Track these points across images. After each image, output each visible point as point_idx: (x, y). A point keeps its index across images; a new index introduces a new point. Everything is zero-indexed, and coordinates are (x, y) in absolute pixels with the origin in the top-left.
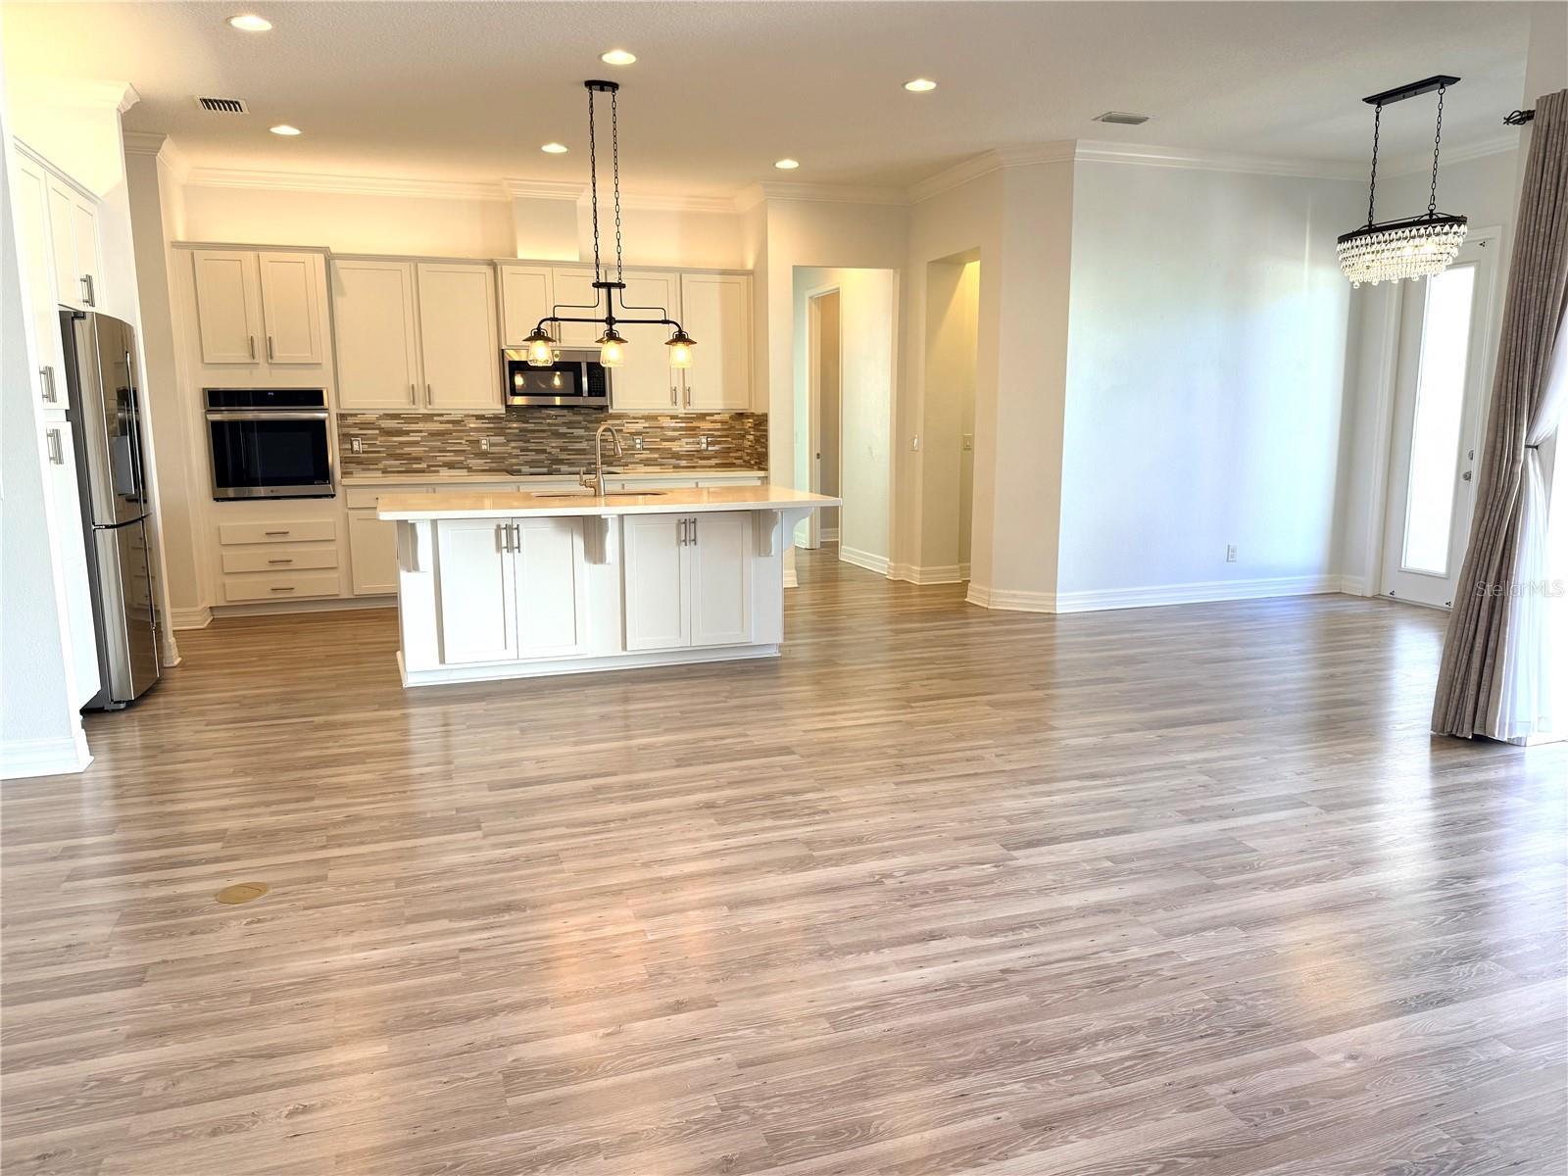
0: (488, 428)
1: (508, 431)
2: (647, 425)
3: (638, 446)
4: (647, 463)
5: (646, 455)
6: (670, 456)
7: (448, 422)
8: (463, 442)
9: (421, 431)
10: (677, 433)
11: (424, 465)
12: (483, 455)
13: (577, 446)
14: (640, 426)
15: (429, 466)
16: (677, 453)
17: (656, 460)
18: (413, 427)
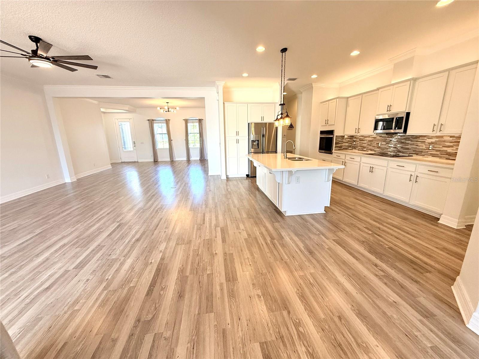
0: (382, 140)
1: (387, 141)
2: (437, 140)
3: (430, 148)
4: (433, 155)
5: (434, 152)
6: (445, 154)
7: (373, 138)
8: (375, 143)
9: (367, 140)
10: (452, 144)
11: (365, 149)
12: (379, 147)
13: (407, 147)
14: (433, 140)
15: (367, 150)
16: (450, 153)
17: (438, 155)
18: (366, 139)
